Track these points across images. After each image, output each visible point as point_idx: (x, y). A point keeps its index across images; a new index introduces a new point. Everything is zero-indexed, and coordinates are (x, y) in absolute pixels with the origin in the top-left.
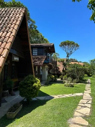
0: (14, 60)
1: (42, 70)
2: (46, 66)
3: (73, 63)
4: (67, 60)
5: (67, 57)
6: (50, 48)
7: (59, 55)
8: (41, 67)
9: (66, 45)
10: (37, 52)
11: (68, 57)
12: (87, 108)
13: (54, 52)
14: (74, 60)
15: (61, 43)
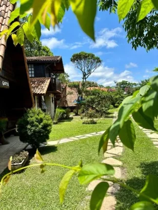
0: (3, 87)
1: (45, 102)
2: (52, 96)
3: (92, 88)
4: (83, 84)
5: (83, 79)
6: (55, 65)
7: (68, 76)
8: (43, 97)
9: (81, 59)
10: (33, 72)
11: (85, 79)
12: (118, 147)
13: (62, 71)
14: (93, 83)
15: (74, 56)
